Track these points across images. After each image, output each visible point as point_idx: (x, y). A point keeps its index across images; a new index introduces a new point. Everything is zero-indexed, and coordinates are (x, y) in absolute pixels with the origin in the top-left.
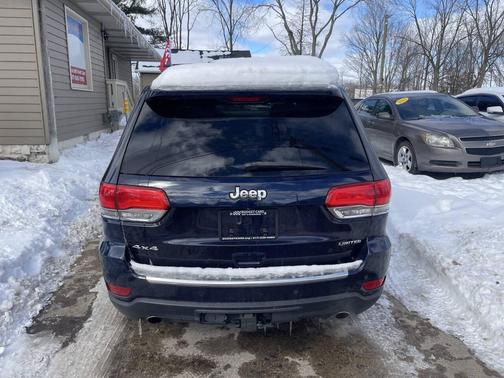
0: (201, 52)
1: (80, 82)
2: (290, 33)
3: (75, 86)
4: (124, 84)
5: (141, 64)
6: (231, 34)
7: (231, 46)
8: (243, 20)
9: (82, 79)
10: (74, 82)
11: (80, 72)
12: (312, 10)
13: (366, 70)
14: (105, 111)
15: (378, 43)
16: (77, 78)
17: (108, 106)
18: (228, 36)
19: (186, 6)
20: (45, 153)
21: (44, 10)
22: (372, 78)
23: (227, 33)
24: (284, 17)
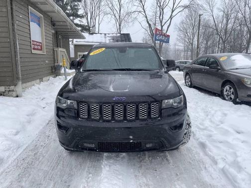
0: (105, 34)
1: (37, 49)
2: (150, 25)
3: (34, 51)
4: (64, 50)
5: (75, 40)
6: (120, 26)
7: (120, 31)
8: (126, 19)
9: (39, 47)
10: (34, 49)
11: (38, 44)
12: (161, 13)
13: (188, 43)
14: (53, 65)
15: (193, 29)
16: (36, 47)
17: (54, 63)
18: (118, 27)
19: (98, 12)
20: (14, 91)
21: (14, 7)
22: (190, 47)
23: (118, 25)
24: (146, 17)
